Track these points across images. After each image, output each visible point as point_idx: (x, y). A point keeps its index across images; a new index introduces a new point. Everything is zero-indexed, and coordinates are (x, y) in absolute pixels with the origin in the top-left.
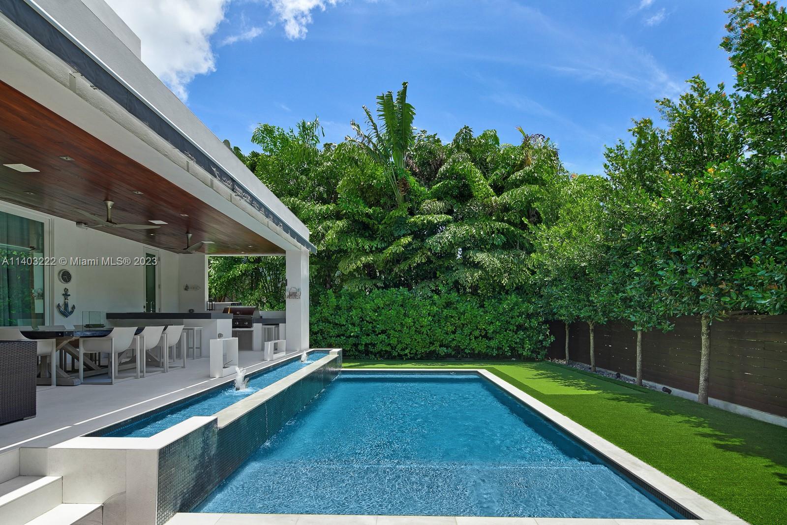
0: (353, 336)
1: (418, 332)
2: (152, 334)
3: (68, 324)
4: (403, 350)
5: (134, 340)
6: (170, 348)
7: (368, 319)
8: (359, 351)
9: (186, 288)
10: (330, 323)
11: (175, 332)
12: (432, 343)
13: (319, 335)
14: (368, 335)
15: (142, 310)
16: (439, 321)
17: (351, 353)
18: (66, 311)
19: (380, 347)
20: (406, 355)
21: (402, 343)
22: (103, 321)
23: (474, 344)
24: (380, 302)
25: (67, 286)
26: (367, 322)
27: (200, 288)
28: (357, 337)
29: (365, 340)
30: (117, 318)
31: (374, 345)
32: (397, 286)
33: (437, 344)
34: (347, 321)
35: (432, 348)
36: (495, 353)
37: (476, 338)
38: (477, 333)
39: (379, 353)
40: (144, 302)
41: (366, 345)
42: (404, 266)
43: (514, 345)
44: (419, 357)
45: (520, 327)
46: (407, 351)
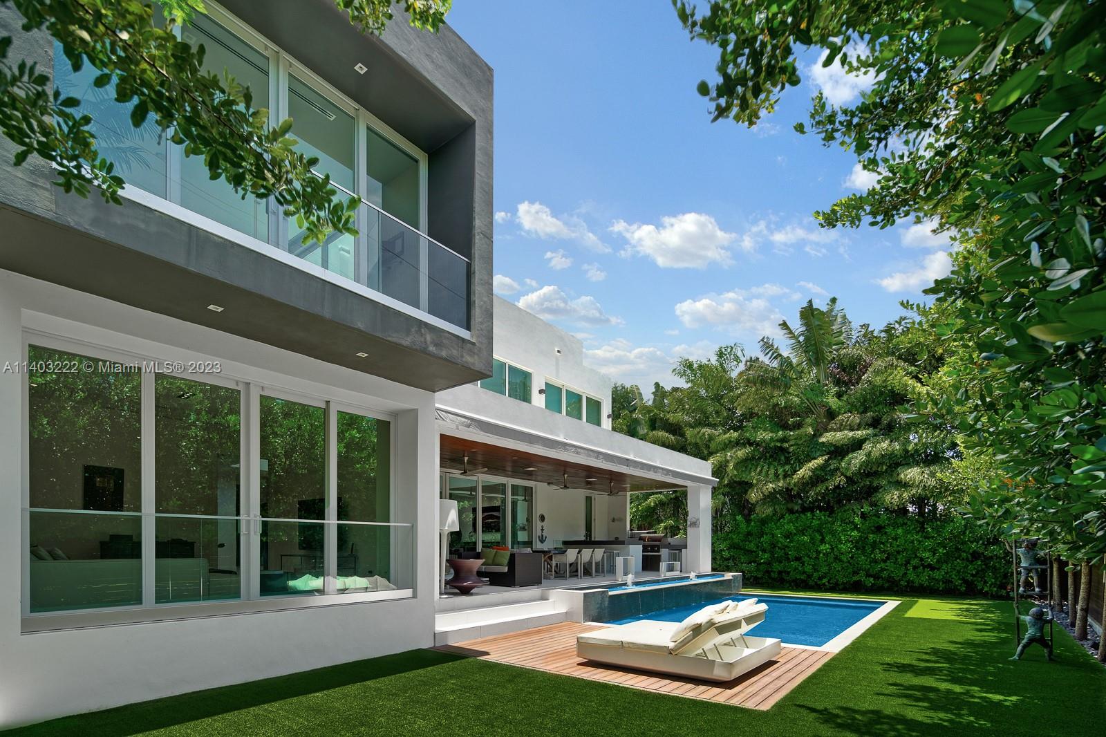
0: (763, 563)
1: (836, 559)
2: (587, 553)
3: (544, 547)
4: (820, 579)
5: (577, 557)
6: (596, 563)
7: (780, 545)
8: (773, 579)
9: (614, 520)
10: (741, 549)
11: (599, 553)
12: (856, 573)
13: (731, 561)
14: (781, 562)
15: (583, 538)
16: (864, 547)
17: (764, 581)
18: (542, 541)
19: (793, 575)
20: (824, 584)
21: (818, 571)
22: (561, 546)
23: (912, 576)
24: (791, 528)
25: (543, 524)
26: (779, 548)
27: (623, 520)
28: (769, 563)
29: (777, 567)
30: (569, 544)
31: (788, 573)
32: (812, 510)
33: (862, 573)
34: (758, 548)
35: (856, 578)
36: (941, 586)
37: (915, 568)
38: (915, 562)
39: (794, 581)
40: (583, 532)
41: (780, 573)
42: (821, 488)
43: (970, 578)
44: (840, 587)
45: (976, 555)
46: (824, 581)
